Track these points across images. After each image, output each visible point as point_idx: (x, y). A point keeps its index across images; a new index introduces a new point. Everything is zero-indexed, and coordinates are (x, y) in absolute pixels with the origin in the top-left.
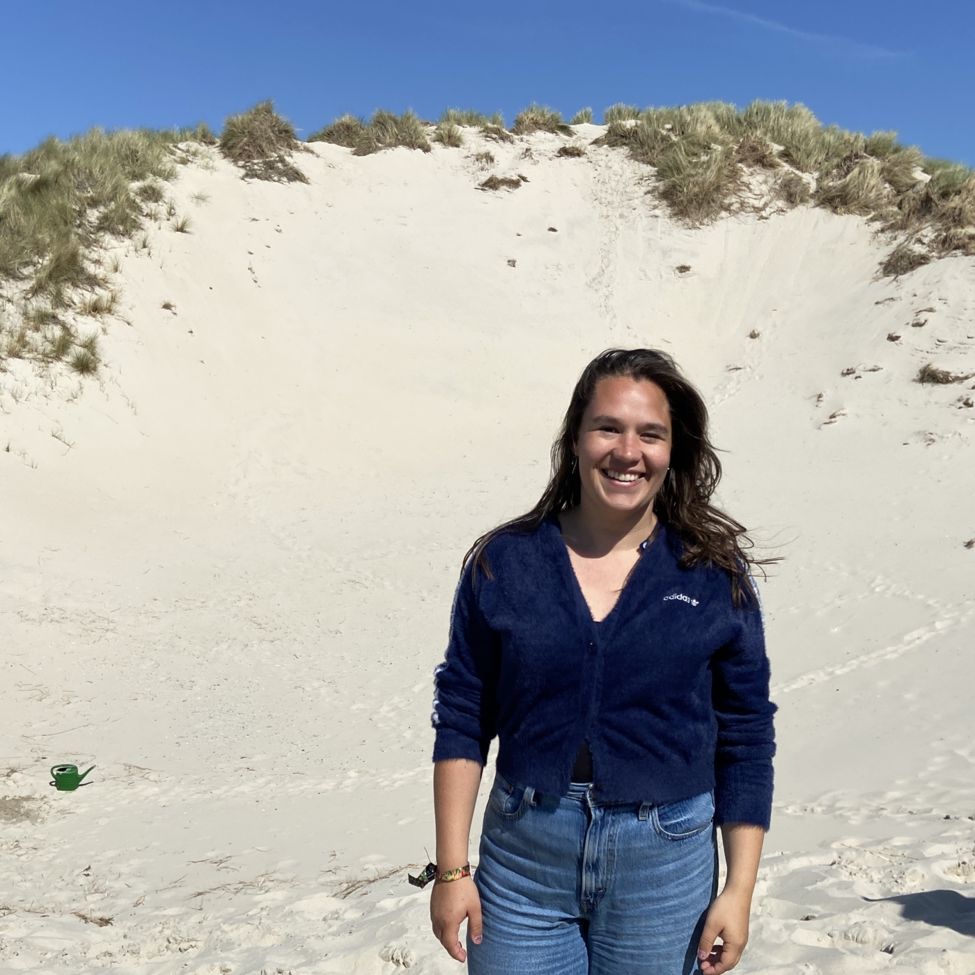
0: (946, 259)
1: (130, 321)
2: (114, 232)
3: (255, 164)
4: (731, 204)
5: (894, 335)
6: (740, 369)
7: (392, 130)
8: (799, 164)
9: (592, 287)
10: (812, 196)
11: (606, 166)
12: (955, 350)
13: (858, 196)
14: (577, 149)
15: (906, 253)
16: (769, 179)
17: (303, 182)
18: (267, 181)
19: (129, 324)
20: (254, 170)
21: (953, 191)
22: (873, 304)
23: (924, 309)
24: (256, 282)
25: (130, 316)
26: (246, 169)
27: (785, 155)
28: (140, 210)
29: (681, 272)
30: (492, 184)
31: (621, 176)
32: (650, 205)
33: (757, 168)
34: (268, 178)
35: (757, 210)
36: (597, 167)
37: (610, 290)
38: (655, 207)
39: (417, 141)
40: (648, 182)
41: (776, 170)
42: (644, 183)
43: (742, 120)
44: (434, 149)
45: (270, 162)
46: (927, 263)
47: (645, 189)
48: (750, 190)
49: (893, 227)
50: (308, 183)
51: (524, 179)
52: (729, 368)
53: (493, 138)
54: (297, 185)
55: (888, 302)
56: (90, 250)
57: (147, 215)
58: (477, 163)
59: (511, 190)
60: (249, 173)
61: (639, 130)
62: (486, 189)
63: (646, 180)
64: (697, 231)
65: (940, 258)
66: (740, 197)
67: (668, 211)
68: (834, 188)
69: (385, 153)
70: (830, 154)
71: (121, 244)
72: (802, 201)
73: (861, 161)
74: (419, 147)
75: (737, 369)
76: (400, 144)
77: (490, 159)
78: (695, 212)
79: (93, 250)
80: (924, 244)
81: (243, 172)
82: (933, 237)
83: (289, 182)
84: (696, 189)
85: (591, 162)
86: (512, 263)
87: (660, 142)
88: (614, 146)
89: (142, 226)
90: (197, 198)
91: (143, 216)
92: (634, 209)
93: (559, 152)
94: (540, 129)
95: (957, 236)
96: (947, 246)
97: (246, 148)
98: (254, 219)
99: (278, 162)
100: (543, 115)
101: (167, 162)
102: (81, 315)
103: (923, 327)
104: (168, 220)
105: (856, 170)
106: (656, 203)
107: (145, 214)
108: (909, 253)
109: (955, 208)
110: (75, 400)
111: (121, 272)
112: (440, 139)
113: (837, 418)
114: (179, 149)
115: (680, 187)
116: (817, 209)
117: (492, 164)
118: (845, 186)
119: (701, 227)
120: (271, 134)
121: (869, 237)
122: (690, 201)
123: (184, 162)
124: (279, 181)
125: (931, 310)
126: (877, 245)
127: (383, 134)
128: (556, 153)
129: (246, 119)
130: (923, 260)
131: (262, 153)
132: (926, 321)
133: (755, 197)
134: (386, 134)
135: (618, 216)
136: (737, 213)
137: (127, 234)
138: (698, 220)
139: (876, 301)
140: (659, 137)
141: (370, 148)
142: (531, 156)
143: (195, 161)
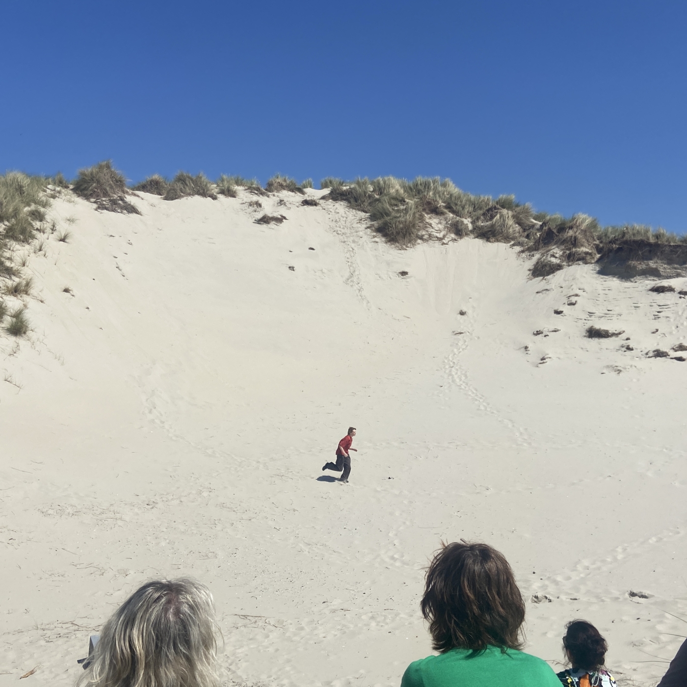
0: (573, 266)
1: (43, 300)
2: (16, 239)
3: (104, 201)
4: (423, 235)
5: (559, 310)
6: (462, 333)
7: (190, 185)
8: (458, 213)
9: (348, 284)
10: (472, 232)
11: (335, 212)
12: (603, 318)
13: (502, 231)
14: (314, 201)
15: (547, 262)
16: (441, 221)
17: (138, 214)
18: (113, 212)
19: (42, 302)
20: (104, 204)
21: (567, 227)
22: (535, 293)
23: (573, 294)
24: (124, 276)
25: (43, 296)
26: (97, 204)
27: (449, 207)
28: (32, 226)
29: (402, 275)
30: (265, 220)
31: (347, 218)
32: (371, 235)
33: (433, 215)
34: (114, 210)
35: (440, 239)
36: (329, 212)
37: (361, 286)
38: (374, 237)
39: (208, 192)
40: (365, 221)
41: (446, 216)
42: (363, 222)
43: (412, 188)
44: (219, 198)
45: (114, 199)
46: (562, 269)
47: (365, 226)
48: (433, 228)
49: (530, 249)
50: (141, 215)
51: (285, 218)
52: (455, 333)
53: (255, 193)
54: (134, 215)
55: (545, 292)
56: (2, 251)
57: (37, 229)
58: (251, 207)
59: (278, 224)
60: (100, 206)
61: (353, 191)
62: (262, 223)
63: (364, 221)
64: (405, 251)
65: (569, 266)
66: (427, 231)
67: (384, 239)
68: (486, 226)
69: (187, 199)
70: (476, 207)
71: (23, 248)
72: (467, 234)
73: (499, 211)
74: (209, 196)
75: (461, 333)
76: (196, 194)
77: (259, 205)
78: (402, 240)
79: (4, 251)
80: (556, 257)
81: (95, 206)
82: (561, 253)
83: (128, 213)
84: (401, 226)
85: (324, 209)
86: (292, 268)
87: (368, 198)
88: (336, 200)
89: (36, 237)
90: (69, 220)
91: (35, 230)
92: (362, 237)
93: (302, 203)
94: (284, 189)
95: (577, 252)
96: (572, 258)
97: (96, 190)
98: (111, 236)
99: (119, 200)
100: (285, 181)
101: (41, 195)
102: (5, 294)
103: (576, 305)
104: (52, 233)
105: (498, 216)
106: (375, 234)
107: (35, 229)
108: (549, 263)
109: (572, 237)
110: (15, 354)
111: (27, 266)
112: (222, 192)
113: (547, 360)
114: (48, 189)
115: (390, 224)
116: (476, 239)
117: (261, 209)
118: (493, 226)
119: (407, 248)
120: (112, 182)
121: (515, 256)
122: (398, 233)
123: (54, 197)
124: (122, 212)
125: (577, 295)
126: (522, 260)
127: (184, 187)
128: (300, 203)
129: (94, 171)
130: (559, 267)
131: (106, 194)
132: (576, 302)
133: (436, 231)
134: (186, 187)
135: (352, 242)
136: (428, 241)
137: (25, 241)
138: (404, 244)
139: (537, 291)
140: (367, 195)
141: (176, 196)
142: (285, 204)
143: (60, 197)
